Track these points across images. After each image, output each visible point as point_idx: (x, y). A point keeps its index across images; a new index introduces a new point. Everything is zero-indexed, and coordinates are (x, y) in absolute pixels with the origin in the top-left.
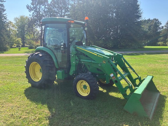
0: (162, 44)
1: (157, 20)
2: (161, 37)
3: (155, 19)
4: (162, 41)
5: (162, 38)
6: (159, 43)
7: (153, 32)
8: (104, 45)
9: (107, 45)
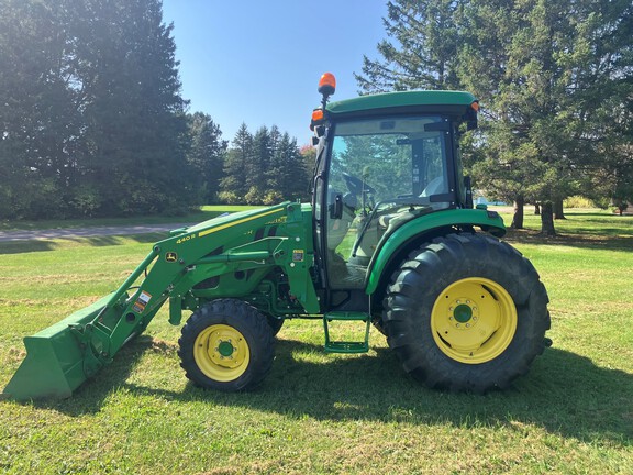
0: (232, 198)
1: (208, 118)
2: (226, 175)
3: (202, 115)
4: (230, 188)
5: (230, 180)
6: (224, 195)
7: (199, 157)
8: (66, 199)
9: (75, 201)
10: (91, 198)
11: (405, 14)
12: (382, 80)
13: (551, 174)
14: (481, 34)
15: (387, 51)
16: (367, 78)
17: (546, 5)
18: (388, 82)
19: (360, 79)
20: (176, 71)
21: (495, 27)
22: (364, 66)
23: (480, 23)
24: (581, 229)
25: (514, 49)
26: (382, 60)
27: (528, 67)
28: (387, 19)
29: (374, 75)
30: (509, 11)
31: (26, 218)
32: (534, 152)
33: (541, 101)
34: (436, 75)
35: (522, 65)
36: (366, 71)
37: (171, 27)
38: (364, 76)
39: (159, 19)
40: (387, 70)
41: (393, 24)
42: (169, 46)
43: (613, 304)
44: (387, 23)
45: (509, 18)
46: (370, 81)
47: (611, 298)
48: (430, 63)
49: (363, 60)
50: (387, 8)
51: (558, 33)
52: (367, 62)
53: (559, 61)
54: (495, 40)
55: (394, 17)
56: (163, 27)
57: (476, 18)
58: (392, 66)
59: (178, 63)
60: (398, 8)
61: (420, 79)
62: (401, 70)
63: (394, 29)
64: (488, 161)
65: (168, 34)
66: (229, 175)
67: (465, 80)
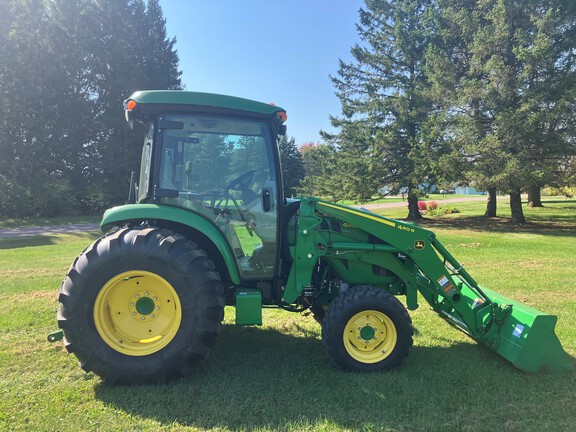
2: (231, 173)
7: (208, 157)
8: (79, 198)
9: (86, 199)
10: (101, 196)
11: (377, 19)
12: (357, 81)
13: (512, 164)
14: (445, 33)
15: (359, 54)
16: (343, 79)
17: (505, 4)
18: (363, 82)
19: (335, 80)
20: (180, 80)
21: (459, 27)
22: (339, 69)
23: (444, 24)
24: (555, 217)
25: (476, 47)
26: (356, 63)
27: (489, 63)
28: (360, 24)
29: (348, 77)
30: (471, 11)
31: (42, 216)
32: (497, 143)
33: (503, 96)
34: (408, 74)
35: (483, 61)
36: (341, 73)
37: (174, 41)
38: (340, 78)
39: (163, 34)
40: (361, 72)
41: (366, 29)
42: (173, 58)
43: (550, 294)
44: (360, 29)
45: (471, 18)
46: (345, 82)
47: (551, 288)
48: (402, 63)
49: (339, 63)
50: (359, 14)
51: (519, 30)
52: (343, 66)
53: (518, 56)
54: (459, 39)
55: (366, 22)
56: (167, 41)
57: (440, 19)
58: (364, 67)
59: (181, 73)
60: (369, 14)
61: (391, 79)
62: (372, 71)
63: (366, 34)
64: (454, 154)
65: (171, 47)
66: (235, 172)
67: (432, 78)
